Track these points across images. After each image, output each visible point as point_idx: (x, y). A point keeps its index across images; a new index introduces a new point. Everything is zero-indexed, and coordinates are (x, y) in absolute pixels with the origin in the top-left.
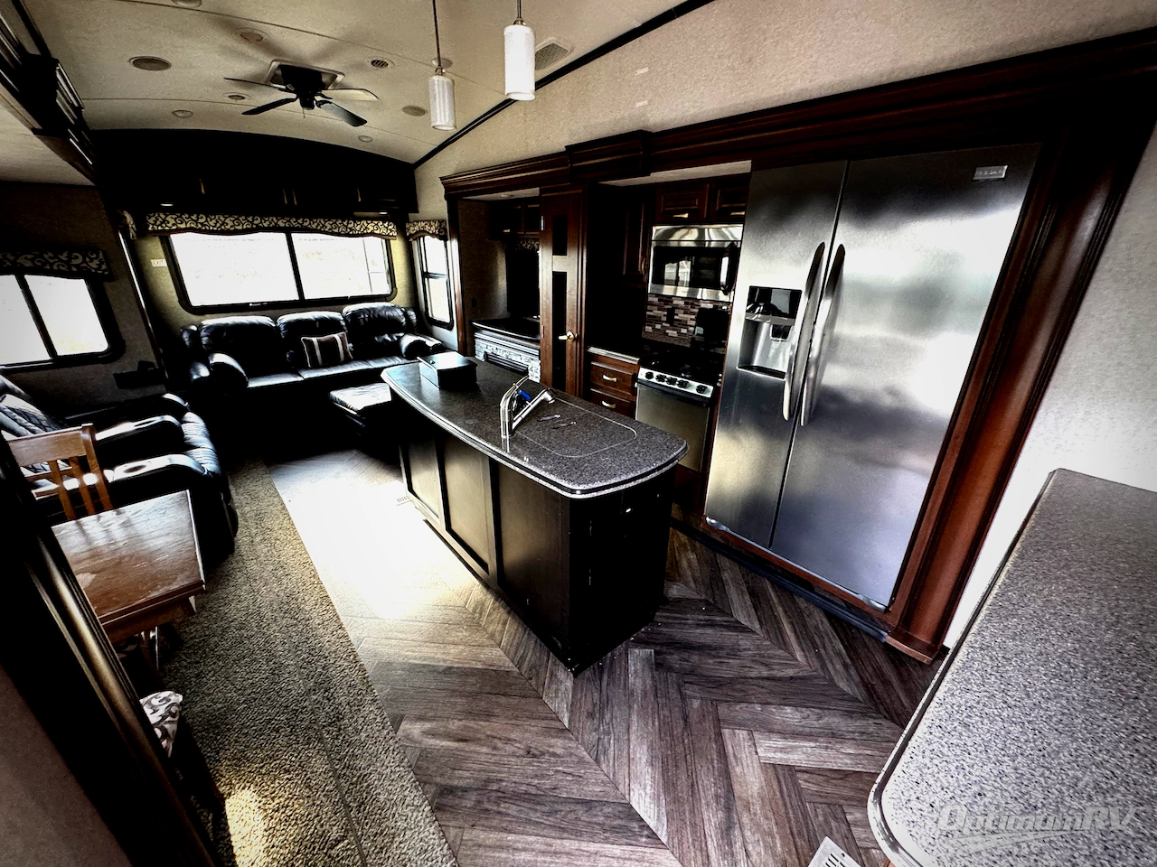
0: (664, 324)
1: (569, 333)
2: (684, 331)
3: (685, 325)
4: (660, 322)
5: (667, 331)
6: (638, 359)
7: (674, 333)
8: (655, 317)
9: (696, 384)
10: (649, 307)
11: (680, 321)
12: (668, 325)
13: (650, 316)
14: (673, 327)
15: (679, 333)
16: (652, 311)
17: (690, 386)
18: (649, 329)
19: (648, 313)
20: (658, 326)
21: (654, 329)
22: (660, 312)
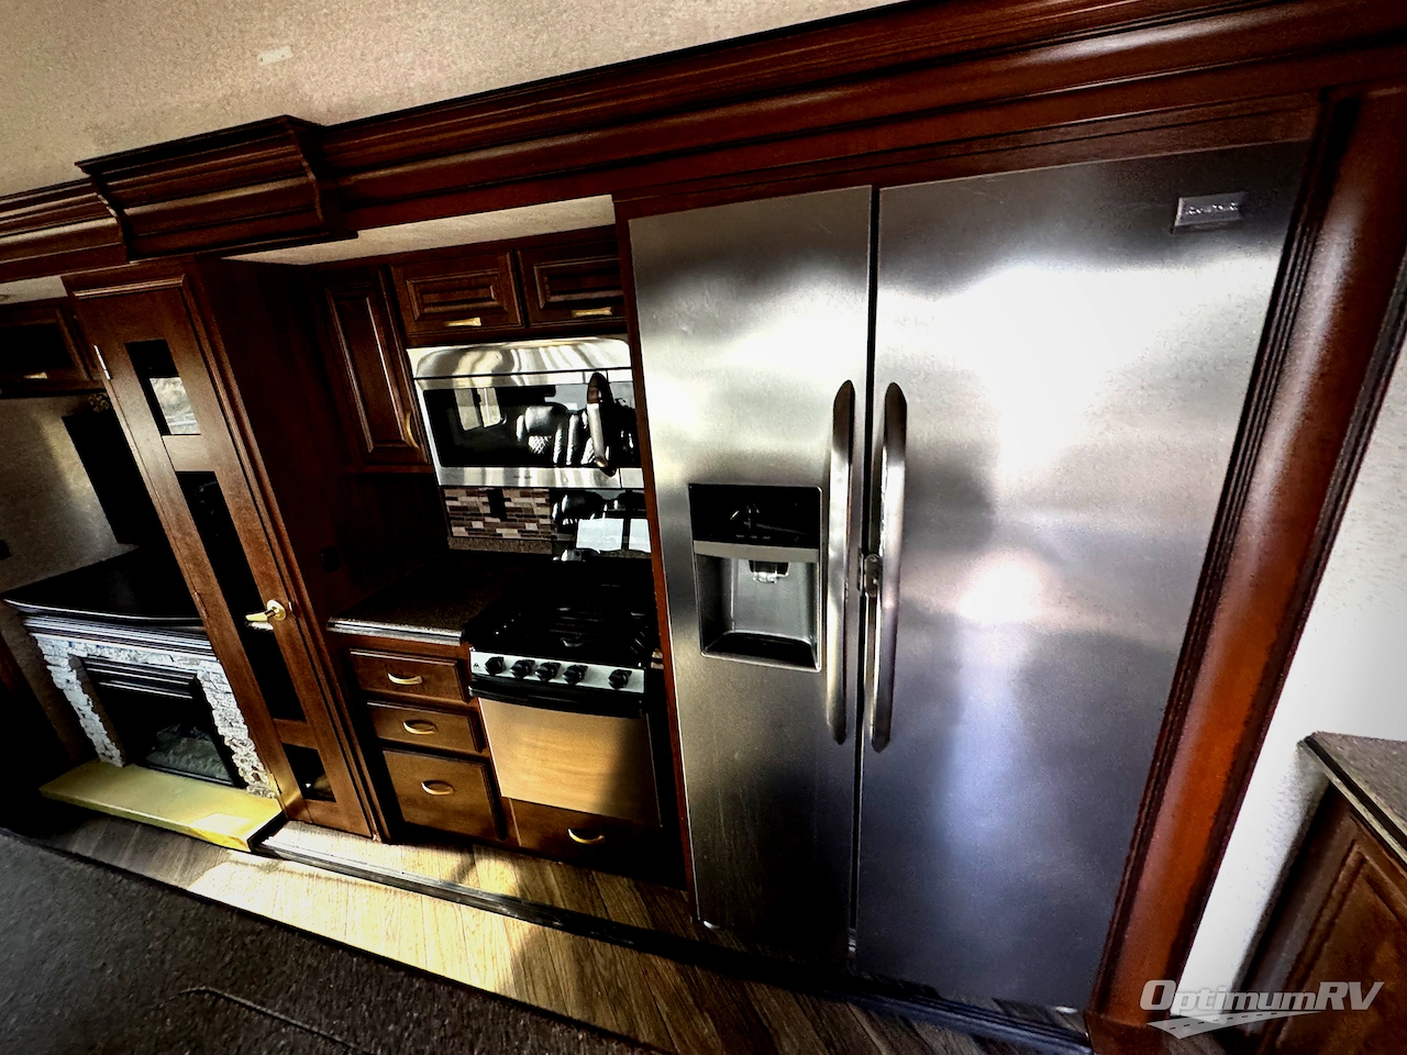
0: (488, 519)
1: (271, 604)
2: (531, 527)
3: (531, 517)
4: (478, 516)
5: (498, 531)
6: (458, 634)
7: (513, 533)
8: (465, 508)
9: (608, 670)
10: (448, 493)
11: (519, 510)
12: (498, 520)
13: (452, 508)
14: (510, 524)
15: (522, 531)
16: (456, 499)
17: (594, 674)
18: (459, 531)
19: (448, 503)
20: (478, 525)
21: (470, 529)
22: (473, 499)
